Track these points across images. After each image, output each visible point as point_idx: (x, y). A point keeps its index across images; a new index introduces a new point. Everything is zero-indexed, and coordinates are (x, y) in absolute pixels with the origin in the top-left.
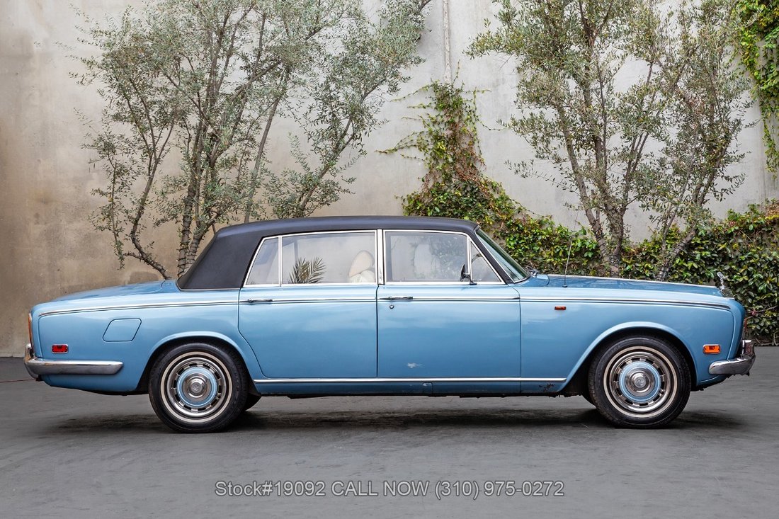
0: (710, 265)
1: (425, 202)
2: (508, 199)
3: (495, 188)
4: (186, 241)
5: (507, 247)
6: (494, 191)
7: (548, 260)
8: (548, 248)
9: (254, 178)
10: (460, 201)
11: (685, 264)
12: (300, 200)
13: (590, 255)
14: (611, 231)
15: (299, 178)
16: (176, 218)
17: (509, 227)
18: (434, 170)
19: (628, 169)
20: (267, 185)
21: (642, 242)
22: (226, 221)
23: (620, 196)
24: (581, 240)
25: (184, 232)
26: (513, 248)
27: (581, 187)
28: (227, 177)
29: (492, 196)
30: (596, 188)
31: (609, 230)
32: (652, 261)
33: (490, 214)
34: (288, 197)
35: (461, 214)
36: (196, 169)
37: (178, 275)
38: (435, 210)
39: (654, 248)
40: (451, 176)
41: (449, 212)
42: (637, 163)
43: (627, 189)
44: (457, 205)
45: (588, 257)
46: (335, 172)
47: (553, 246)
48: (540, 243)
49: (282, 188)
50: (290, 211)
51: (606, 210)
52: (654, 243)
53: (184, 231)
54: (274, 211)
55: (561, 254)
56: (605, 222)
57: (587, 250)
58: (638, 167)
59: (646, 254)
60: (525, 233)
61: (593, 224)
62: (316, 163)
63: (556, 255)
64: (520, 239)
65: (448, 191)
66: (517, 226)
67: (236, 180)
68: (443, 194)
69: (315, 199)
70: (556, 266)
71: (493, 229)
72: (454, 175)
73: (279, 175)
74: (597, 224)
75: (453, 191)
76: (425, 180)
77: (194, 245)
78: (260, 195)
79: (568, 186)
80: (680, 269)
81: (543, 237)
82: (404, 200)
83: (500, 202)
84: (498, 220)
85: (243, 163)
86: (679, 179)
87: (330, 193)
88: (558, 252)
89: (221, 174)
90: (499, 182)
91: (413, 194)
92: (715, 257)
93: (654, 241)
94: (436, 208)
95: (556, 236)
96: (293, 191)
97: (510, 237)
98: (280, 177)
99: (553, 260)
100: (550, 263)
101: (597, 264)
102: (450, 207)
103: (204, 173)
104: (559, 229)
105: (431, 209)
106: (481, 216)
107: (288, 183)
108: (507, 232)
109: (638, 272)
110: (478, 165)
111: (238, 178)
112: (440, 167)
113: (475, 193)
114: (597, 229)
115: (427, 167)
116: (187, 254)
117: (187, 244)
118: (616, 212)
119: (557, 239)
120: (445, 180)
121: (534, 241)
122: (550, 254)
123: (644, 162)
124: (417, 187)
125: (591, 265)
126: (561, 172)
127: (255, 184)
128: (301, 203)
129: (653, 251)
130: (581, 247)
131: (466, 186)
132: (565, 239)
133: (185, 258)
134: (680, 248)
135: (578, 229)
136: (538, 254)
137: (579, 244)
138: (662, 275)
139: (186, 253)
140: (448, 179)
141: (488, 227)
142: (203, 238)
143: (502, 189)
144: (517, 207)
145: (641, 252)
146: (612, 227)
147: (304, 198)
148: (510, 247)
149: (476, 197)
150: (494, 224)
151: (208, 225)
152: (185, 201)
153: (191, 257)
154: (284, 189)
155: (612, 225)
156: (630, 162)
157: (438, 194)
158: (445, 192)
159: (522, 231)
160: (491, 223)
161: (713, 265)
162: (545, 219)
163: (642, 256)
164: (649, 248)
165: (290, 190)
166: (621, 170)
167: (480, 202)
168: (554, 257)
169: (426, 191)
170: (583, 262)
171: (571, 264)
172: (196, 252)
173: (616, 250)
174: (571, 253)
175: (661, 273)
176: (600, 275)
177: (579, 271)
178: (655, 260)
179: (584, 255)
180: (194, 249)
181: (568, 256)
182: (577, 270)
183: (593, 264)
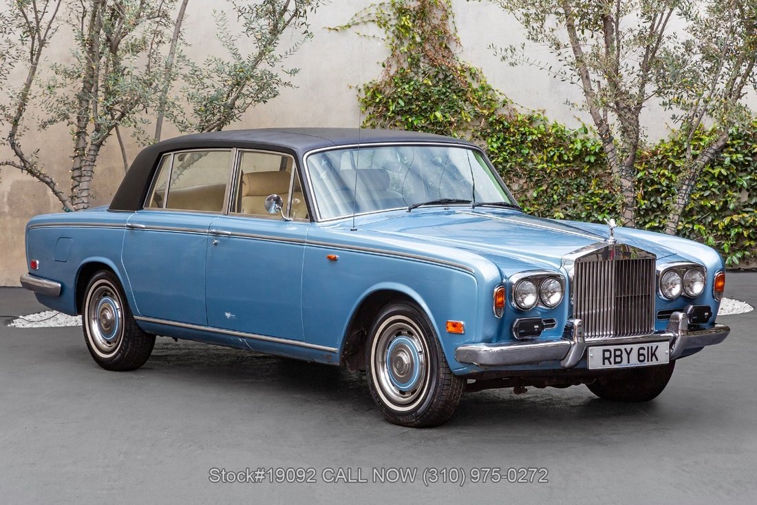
0: (742, 172)
1: (386, 93)
2: (490, 89)
3: (473, 75)
4: (81, 144)
5: (489, 150)
6: (473, 79)
7: (540, 167)
8: (540, 151)
9: (168, 67)
10: (430, 92)
11: (711, 170)
12: (228, 96)
13: (593, 159)
14: (623, 135)
15: (227, 69)
16: (68, 118)
17: (491, 124)
18: (397, 52)
19: (646, 56)
20: (185, 76)
21: (658, 142)
22: (133, 125)
23: (635, 91)
24: (581, 141)
25: (78, 134)
26: (496, 151)
27: (585, 77)
28: (134, 64)
29: (470, 85)
30: (604, 83)
31: (620, 133)
32: (670, 167)
33: (467, 107)
34: (213, 92)
35: (431, 108)
36: (94, 55)
37: (72, 189)
38: (398, 103)
39: (672, 150)
40: (419, 60)
41: (417, 105)
42: (657, 48)
43: (645, 81)
44: (427, 97)
45: (589, 162)
46: (273, 60)
47: (546, 148)
48: (530, 145)
49: (205, 80)
50: (216, 111)
51: (618, 109)
52: (672, 144)
53: (80, 132)
54: (196, 112)
55: (555, 158)
56: (616, 125)
57: (588, 154)
58: (658, 52)
59: (662, 158)
60: (511, 132)
61: (599, 125)
62: (248, 48)
63: (550, 160)
64: (505, 139)
65: (415, 79)
66: (502, 123)
67: (146, 68)
68: (408, 83)
69: (248, 95)
70: (550, 173)
71: (471, 128)
72: (422, 59)
73: (200, 64)
74: (604, 125)
75: (421, 79)
76: (386, 65)
77: (92, 152)
78: (177, 91)
79: (568, 76)
80: (705, 176)
81: (534, 137)
82: (359, 90)
83: (480, 93)
84: (478, 116)
85: (155, 46)
86: (709, 66)
87: (266, 89)
88: (553, 156)
89: (127, 61)
90: (479, 68)
91: (371, 83)
93: (673, 141)
94: (400, 101)
95: (550, 135)
96: (219, 85)
97: (492, 137)
98: (202, 67)
99: (546, 166)
100: (543, 169)
101: (600, 171)
102: (417, 99)
103: (104, 59)
104: (553, 127)
105: (393, 101)
106: (456, 111)
107: (213, 75)
108: (489, 131)
109: (652, 181)
110: (452, 46)
111: (148, 66)
112: (404, 49)
113: (449, 81)
114: (604, 132)
115: (389, 48)
116: (83, 163)
117: (84, 150)
118: (629, 110)
119: (551, 140)
120: (411, 64)
121: (522, 142)
122: (542, 159)
123: (665, 46)
124: (376, 75)
125: (593, 172)
126: (560, 58)
127: (170, 76)
128: (229, 101)
129: (670, 154)
130: (581, 150)
131: (438, 72)
132: (561, 139)
133: (81, 168)
134: (709, 155)
135: (577, 127)
136: (527, 159)
137: (579, 146)
138: (686, 190)
139: (81, 161)
140: (415, 64)
141: (465, 125)
142: (104, 143)
143: (483, 77)
144: (502, 98)
145: (656, 155)
146: (624, 131)
147: (234, 95)
148: (492, 150)
149: (451, 86)
150: (472, 120)
151: (110, 128)
152: (78, 97)
153: (88, 168)
154: (207, 82)
155: (624, 128)
156: (648, 46)
157: (403, 83)
158: (411, 80)
159: (508, 129)
160: (469, 120)
161: (746, 170)
162: (536, 115)
163: (658, 160)
164: (666, 151)
165: (216, 85)
166: (636, 56)
167: (455, 92)
168: (547, 162)
169: (387, 79)
170: (583, 168)
171: (568, 171)
172: (94, 162)
173: (628, 159)
174: (568, 157)
175: (684, 187)
176: (604, 185)
177: (579, 180)
178: (674, 165)
179: (584, 159)
180: (91, 157)
181: (564, 161)
182: (576, 178)
183: (596, 171)
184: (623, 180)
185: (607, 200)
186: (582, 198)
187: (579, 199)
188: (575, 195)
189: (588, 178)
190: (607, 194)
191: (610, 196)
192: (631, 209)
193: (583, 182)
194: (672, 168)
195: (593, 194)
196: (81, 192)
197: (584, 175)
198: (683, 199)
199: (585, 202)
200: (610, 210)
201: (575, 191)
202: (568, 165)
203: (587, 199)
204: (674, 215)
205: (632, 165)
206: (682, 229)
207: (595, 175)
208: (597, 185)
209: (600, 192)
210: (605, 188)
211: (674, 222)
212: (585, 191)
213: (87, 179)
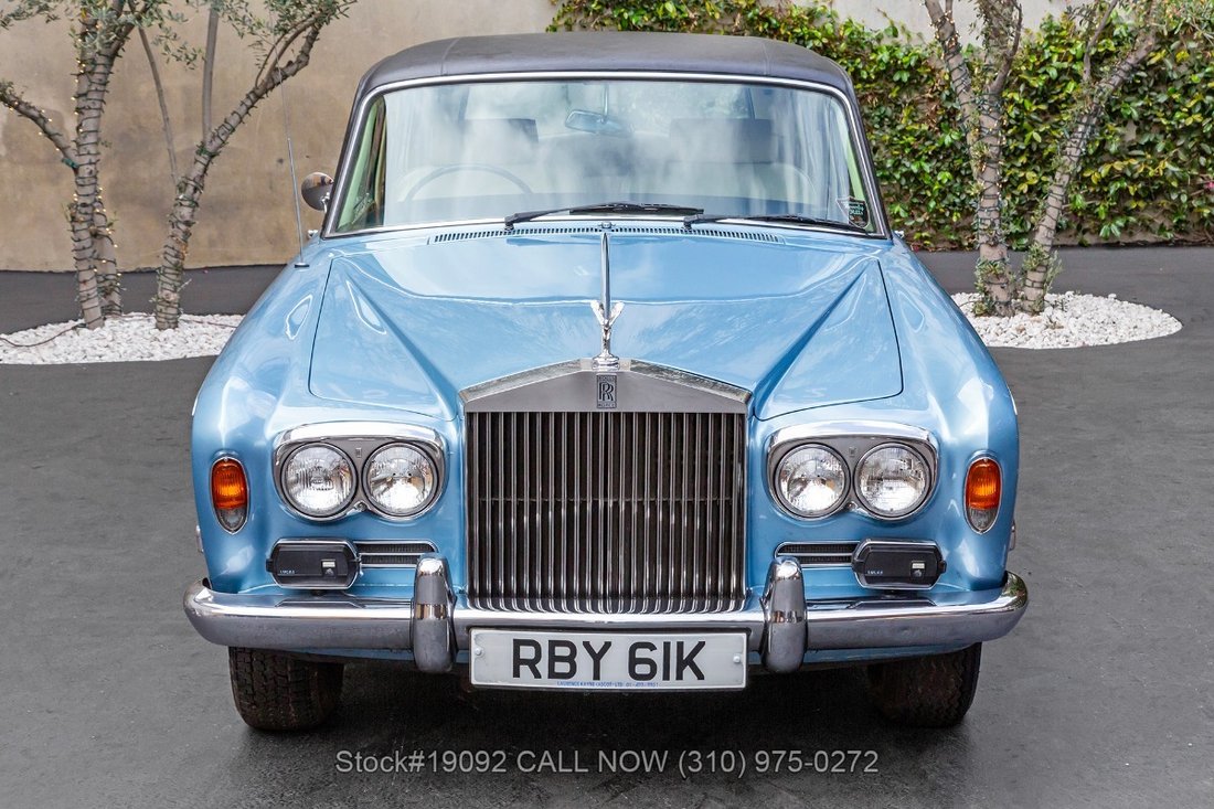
0: (1129, 94)
4: (89, 54)
13: (905, 77)
14: (988, 42)
17: (751, 22)
24: (888, 49)
32: (1022, 88)
45: (899, 82)
53: (85, 33)
57: (899, 69)
60: (780, 35)
61: (940, 24)
71: (720, 28)
74: (947, 25)
77: (101, 68)
81: (816, 43)
84: (730, 10)
92: (1140, 78)
95: (841, 40)
101: (916, 96)
104: (846, 27)
114: (948, 35)
119: (843, 46)
125: (905, 97)
130: (888, 63)
132: (858, 46)
135: (882, 26)
137: (885, 56)
141: (711, 23)
142: (121, 52)
146: (993, 35)
150: (722, 17)
153: (95, 95)
155: (992, 30)
159: (776, 30)
160: (717, 16)
161: (1136, 92)
162: (819, 9)
170: (890, 91)
171: (867, 96)
172: (105, 84)
173: (995, 83)
174: (868, 74)
175: (1081, 129)
176: (921, 116)
177: (883, 109)
178: (1027, 84)
179: (892, 77)
180: (100, 77)
181: (861, 80)
182: (879, 107)
183: (909, 95)
184: (984, 118)
185: (924, 141)
186: (887, 137)
187: (883, 139)
188: (877, 132)
189: (897, 106)
190: (924, 131)
191: (930, 134)
192: (994, 165)
193: (889, 112)
194: (1025, 91)
195: (903, 131)
196: (85, 137)
197: (891, 102)
198: (1078, 148)
199: (891, 144)
200: (930, 156)
201: (877, 126)
202: (868, 86)
203: (895, 139)
204: (1062, 174)
205: (1000, 93)
206: (1036, 185)
207: (908, 101)
208: (911, 117)
209: (916, 127)
210: (921, 121)
211: (1061, 186)
212: (893, 126)
213: (95, 113)
